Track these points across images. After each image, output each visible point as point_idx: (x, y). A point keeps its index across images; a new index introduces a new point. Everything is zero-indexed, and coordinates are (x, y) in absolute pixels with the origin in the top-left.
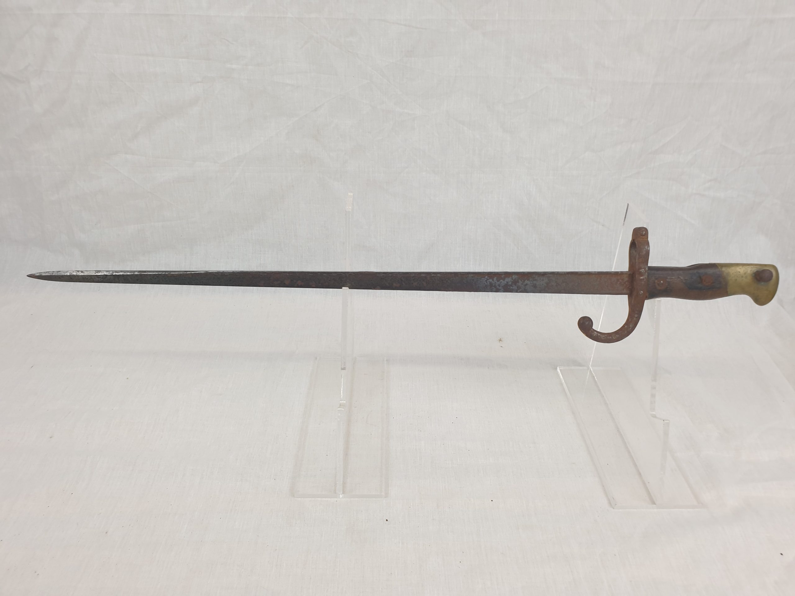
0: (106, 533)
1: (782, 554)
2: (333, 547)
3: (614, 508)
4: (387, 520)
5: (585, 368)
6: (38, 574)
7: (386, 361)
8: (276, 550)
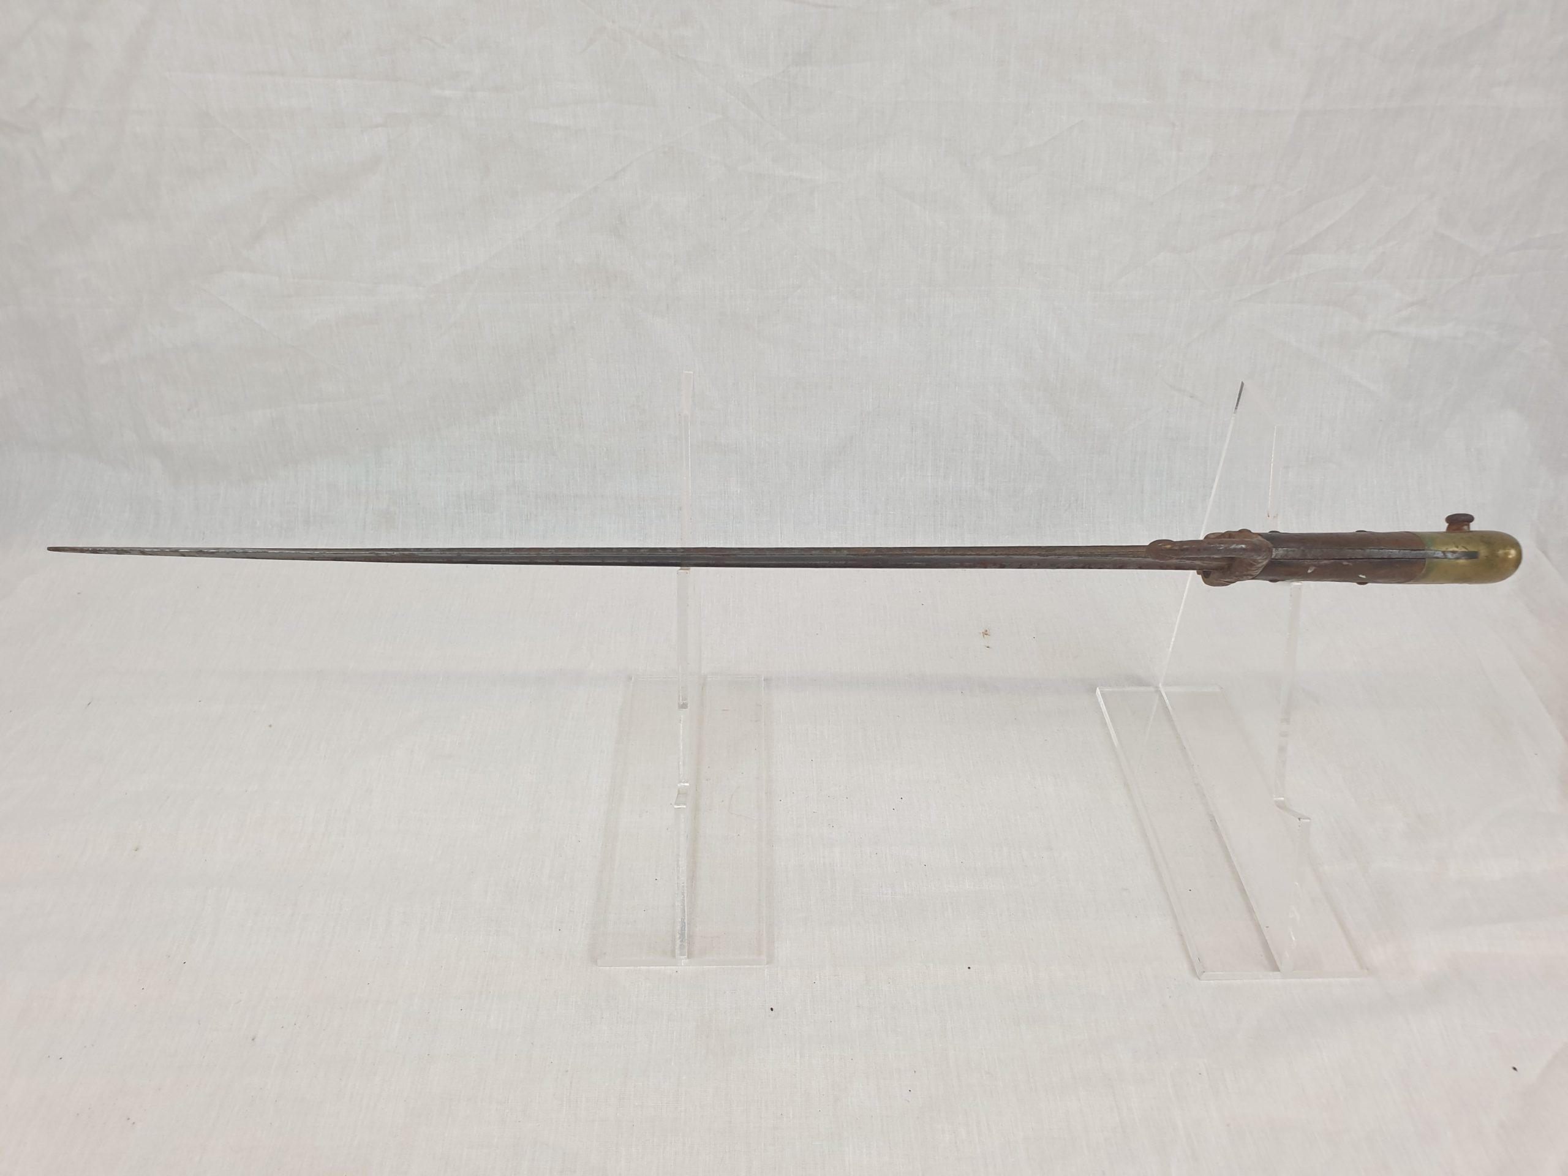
0: (253, 1039)
1: (1515, 1069)
2: (673, 1064)
3: (1199, 979)
4: (772, 1009)
5: (1151, 689)
6: (134, 1123)
7: (764, 680)
8: (567, 1071)
